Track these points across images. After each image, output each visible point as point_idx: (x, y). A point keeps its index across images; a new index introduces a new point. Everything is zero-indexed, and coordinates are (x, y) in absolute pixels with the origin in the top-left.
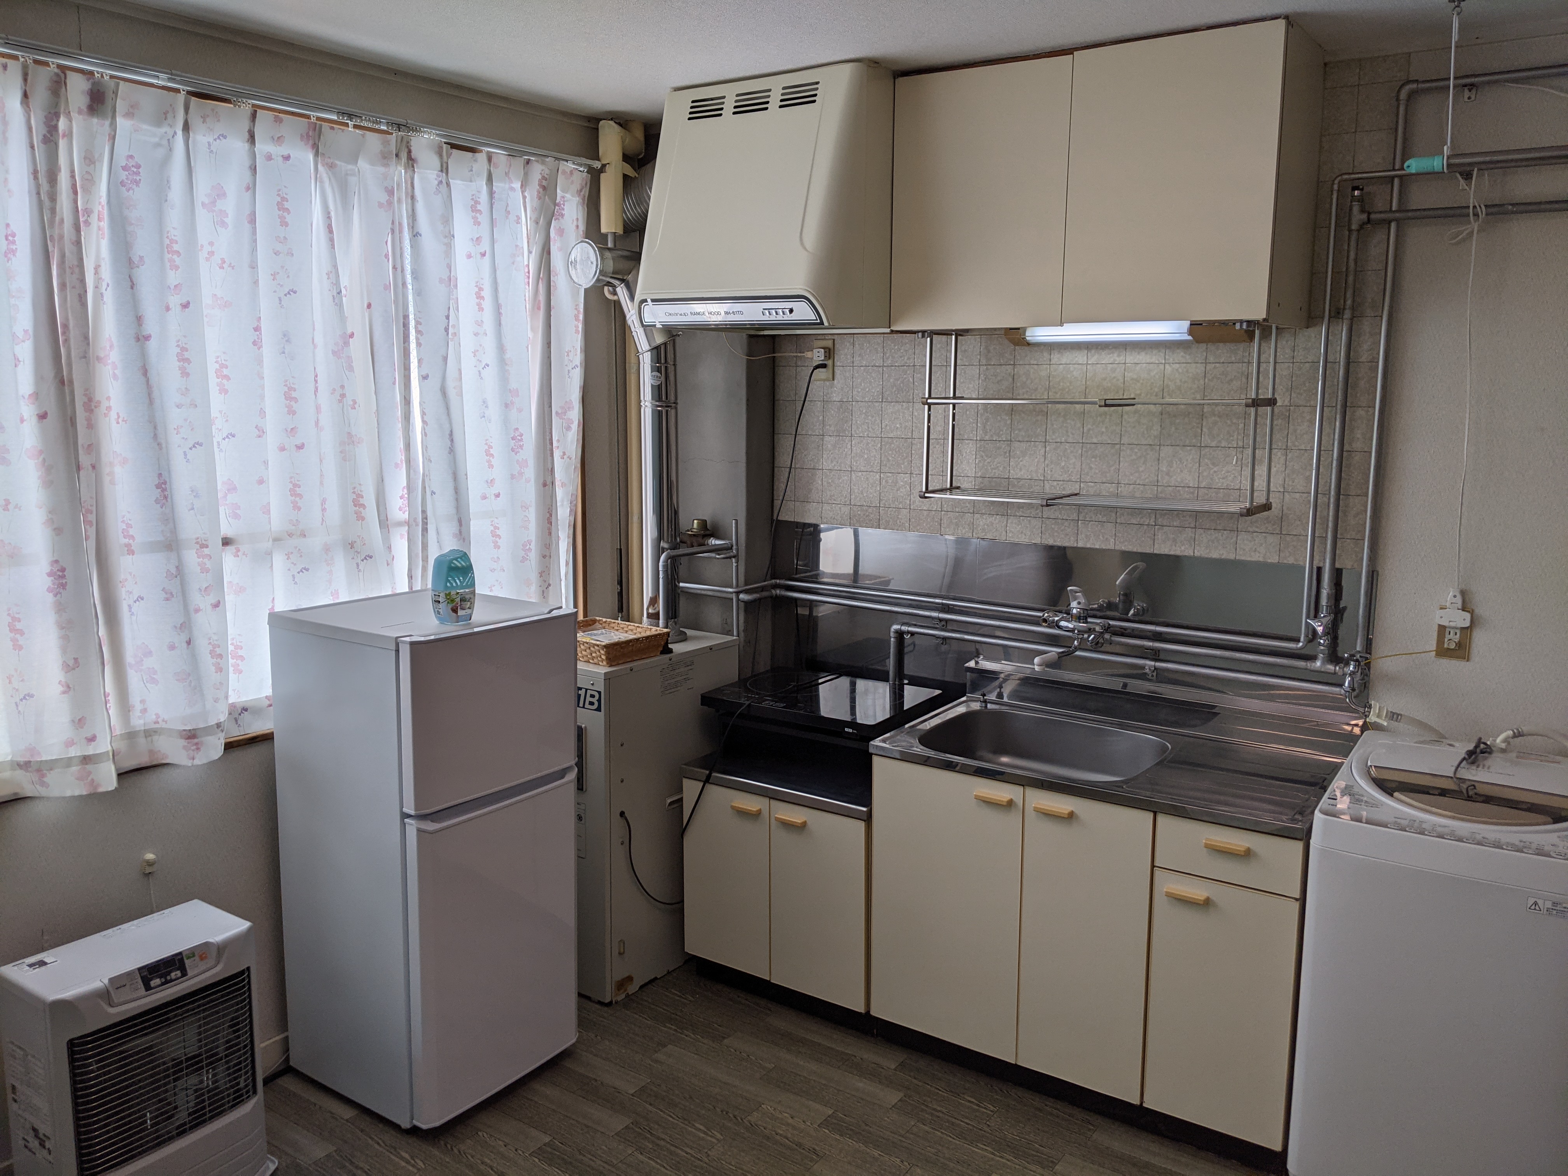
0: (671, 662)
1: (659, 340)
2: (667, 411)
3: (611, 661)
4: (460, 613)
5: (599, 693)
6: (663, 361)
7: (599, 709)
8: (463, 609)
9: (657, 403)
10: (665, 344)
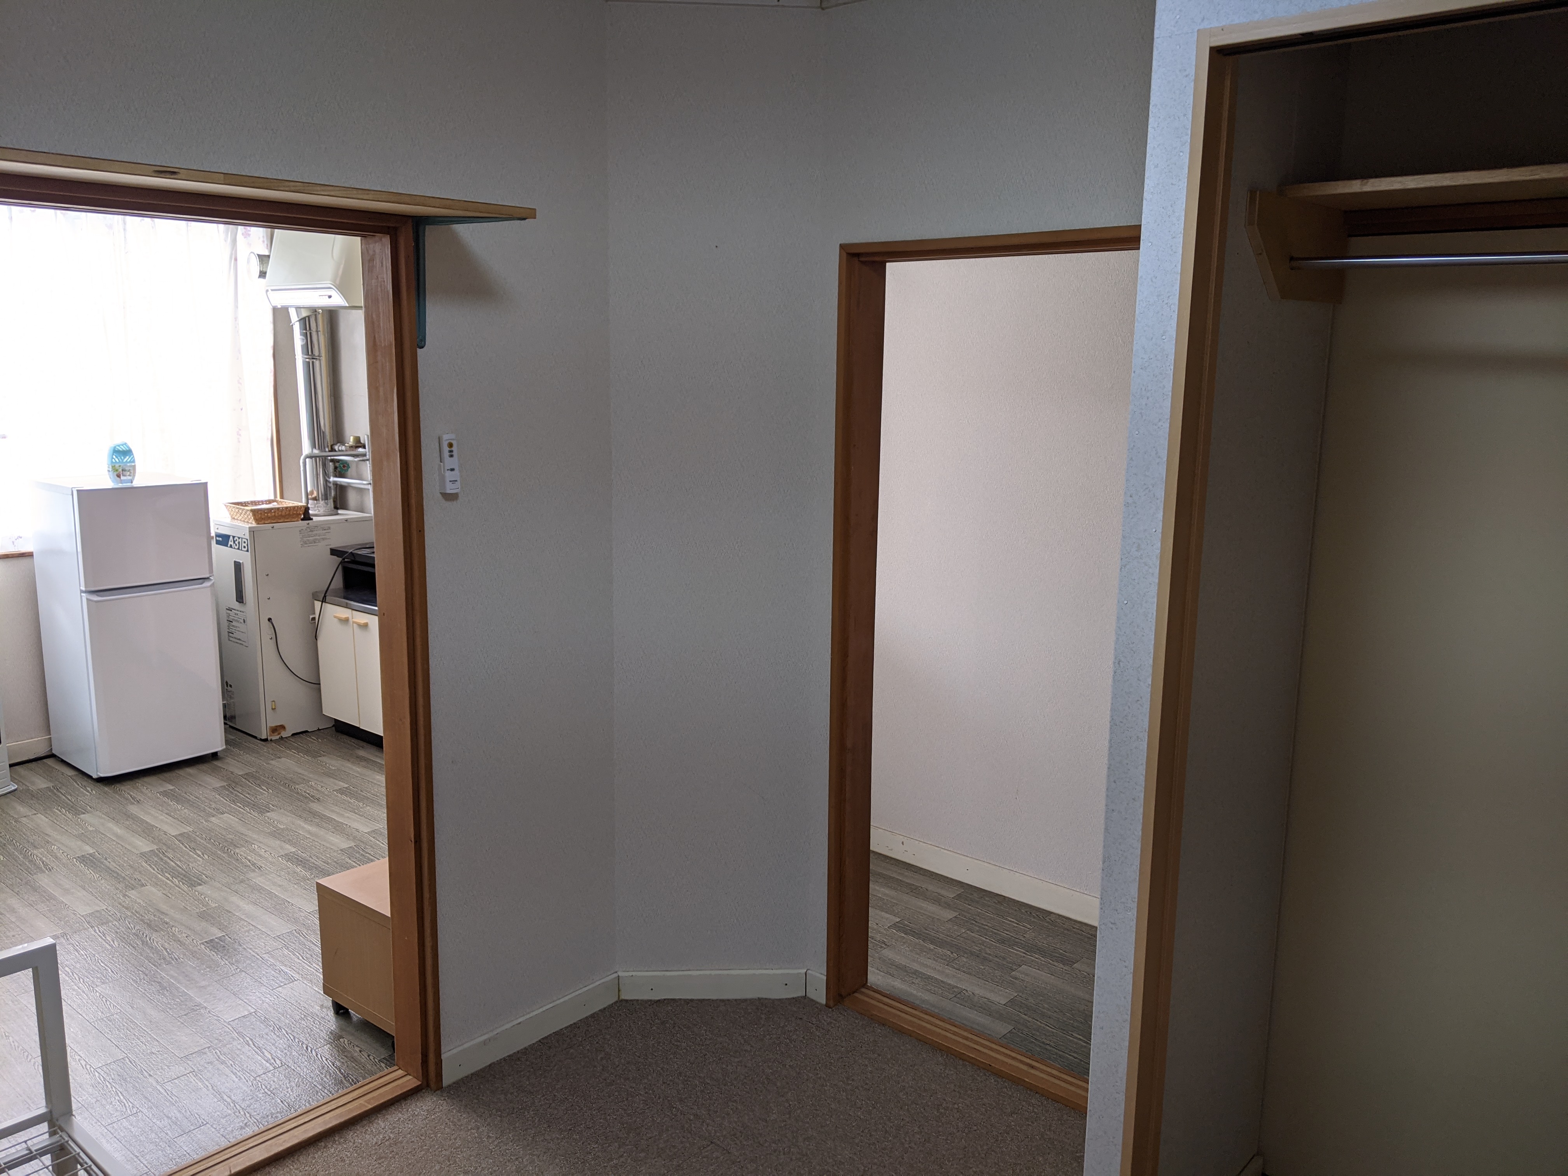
0: (308, 526)
1: (304, 314)
2: (313, 362)
3: (257, 521)
4: (122, 478)
5: (247, 540)
6: (308, 329)
7: (248, 551)
8: (124, 475)
9: (306, 356)
10: (309, 317)
